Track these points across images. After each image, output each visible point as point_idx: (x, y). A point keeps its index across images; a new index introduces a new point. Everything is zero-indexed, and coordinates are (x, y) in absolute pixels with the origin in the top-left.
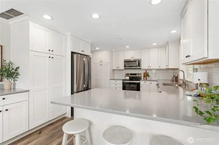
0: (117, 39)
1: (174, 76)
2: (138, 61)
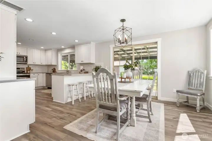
0: (29, 39)
1: (52, 70)
2: (26, 57)
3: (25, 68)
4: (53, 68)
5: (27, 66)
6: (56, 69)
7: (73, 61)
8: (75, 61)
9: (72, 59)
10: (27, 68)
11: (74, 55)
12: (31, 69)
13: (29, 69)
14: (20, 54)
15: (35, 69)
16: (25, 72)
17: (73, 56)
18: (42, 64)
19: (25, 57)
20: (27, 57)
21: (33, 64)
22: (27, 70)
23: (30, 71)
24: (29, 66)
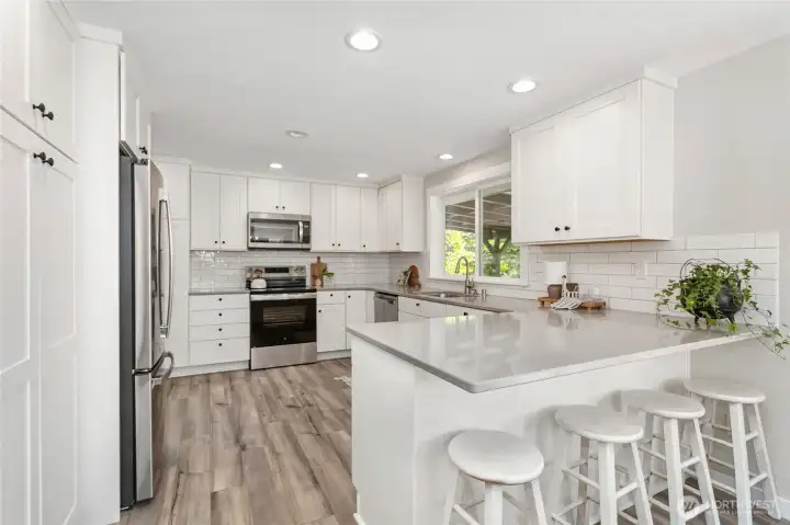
0: (288, 133)
1: (405, 273)
2: (304, 223)
3: (308, 268)
4: (406, 267)
5: (315, 261)
6: (420, 272)
7: (498, 232)
8: (510, 228)
9: (494, 222)
10: (313, 266)
11: (506, 199)
12: (329, 271)
13: (320, 271)
14: (287, 211)
15: (341, 272)
16: (308, 283)
17: (499, 200)
18: (364, 250)
19: (301, 224)
20: (307, 223)
21: (331, 249)
22: (314, 277)
23: (325, 277)
24: (322, 260)
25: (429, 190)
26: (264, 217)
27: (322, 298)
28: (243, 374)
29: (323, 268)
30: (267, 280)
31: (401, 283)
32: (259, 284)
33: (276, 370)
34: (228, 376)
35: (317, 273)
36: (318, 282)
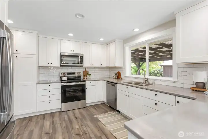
1: (116, 74)
2: (81, 56)
3: (82, 72)
4: (116, 72)
5: (84, 70)
6: (122, 74)
10: (84, 72)
12: (89, 73)
13: (86, 74)
14: (75, 52)
16: (82, 78)
18: (101, 66)
19: (80, 57)
20: (82, 57)
21: (90, 66)
22: (84, 76)
23: (88, 76)
24: (87, 70)
25: (125, 45)
26: (66, 54)
27: (87, 83)
28: (58, 113)
29: (87, 73)
30: (67, 77)
31: (115, 78)
32: (65, 79)
33: (70, 111)
34: (52, 114)
35: (85, 74)
36: (86, 77)
